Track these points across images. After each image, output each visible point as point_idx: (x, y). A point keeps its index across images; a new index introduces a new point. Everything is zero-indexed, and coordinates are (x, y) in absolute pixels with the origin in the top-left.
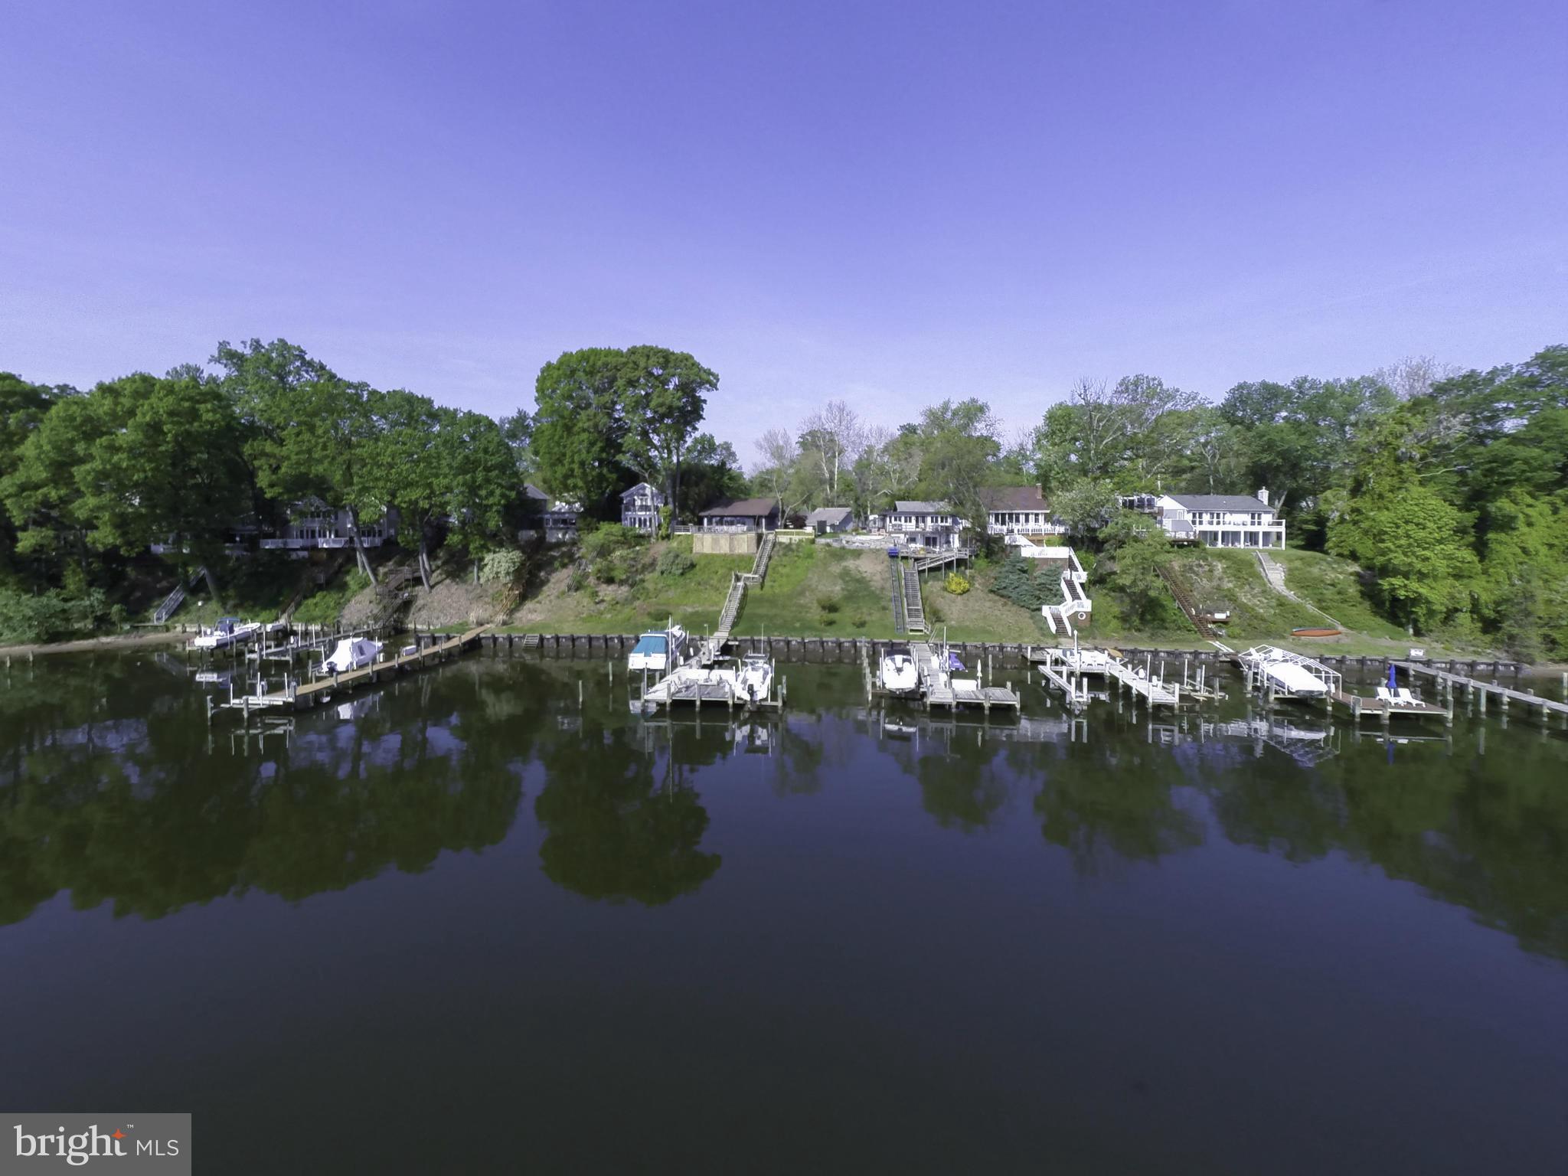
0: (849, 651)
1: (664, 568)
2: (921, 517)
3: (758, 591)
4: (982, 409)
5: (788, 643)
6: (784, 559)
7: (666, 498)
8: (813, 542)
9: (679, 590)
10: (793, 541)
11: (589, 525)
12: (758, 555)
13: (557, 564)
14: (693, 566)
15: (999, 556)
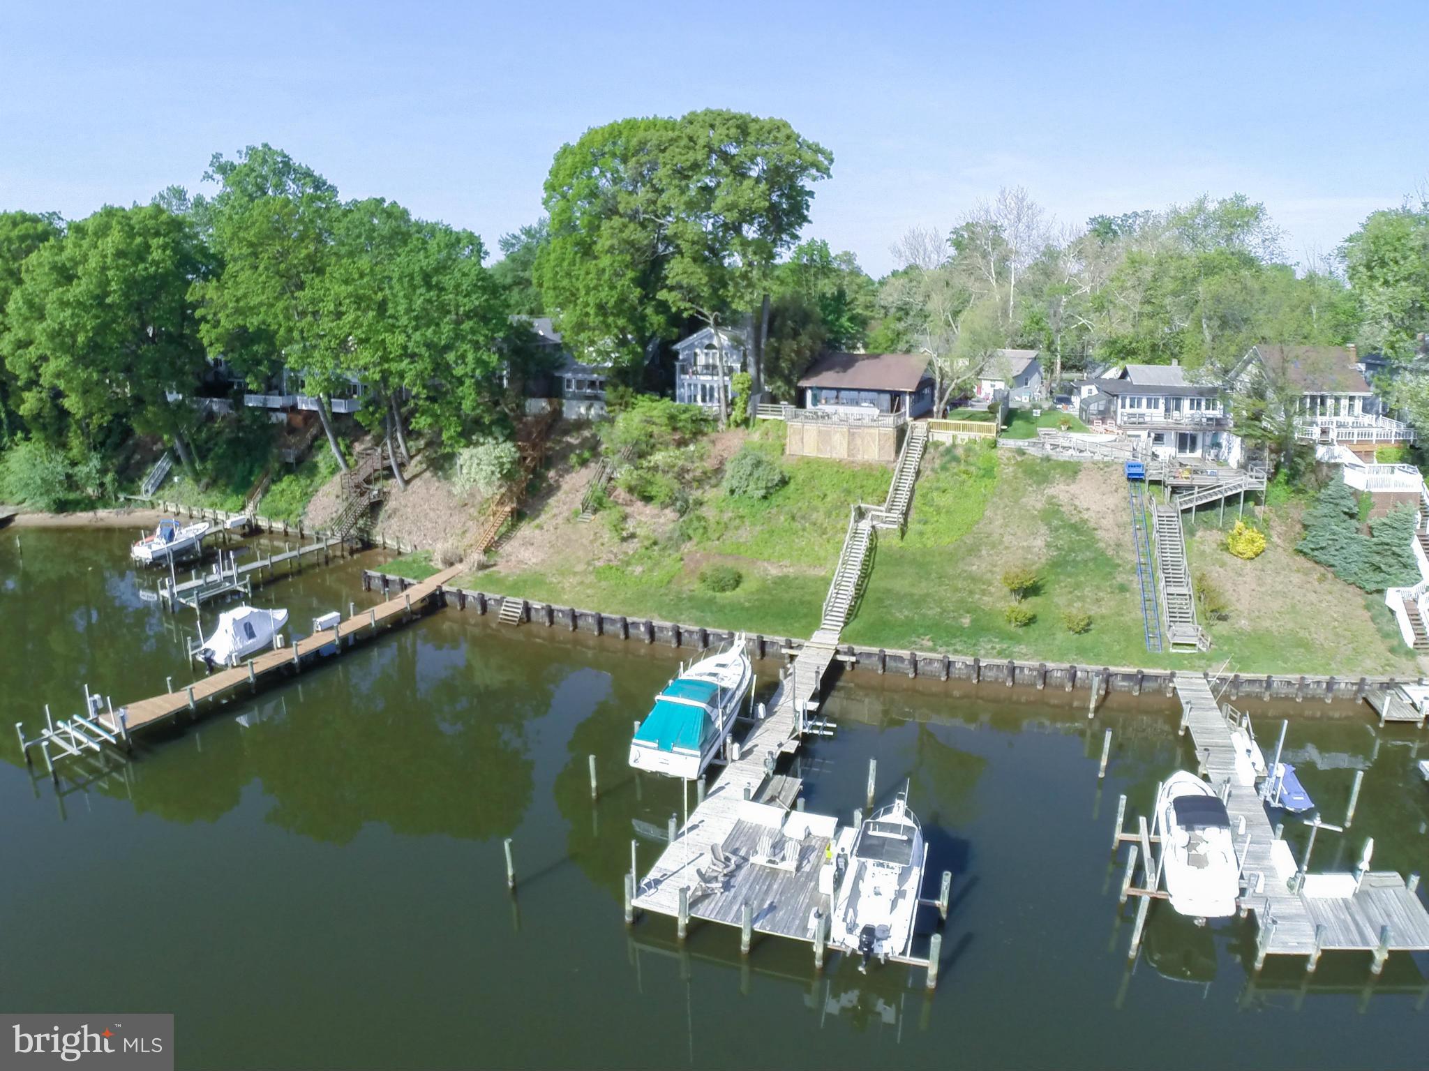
0: (1062, 687)
1: (735, 483)
2: (1174, 397)
3: (895, 542)
4: (1255, 213)
5: (949, 665)
6: (942, 475)
7: (745, 356)
8: (994, 445)
9: (759, 528)
10: (959, 441)
11: (622, 397)
12: (898, 466)
13: (573, 459)
14: (784, 482)
15: (1305, 479)
